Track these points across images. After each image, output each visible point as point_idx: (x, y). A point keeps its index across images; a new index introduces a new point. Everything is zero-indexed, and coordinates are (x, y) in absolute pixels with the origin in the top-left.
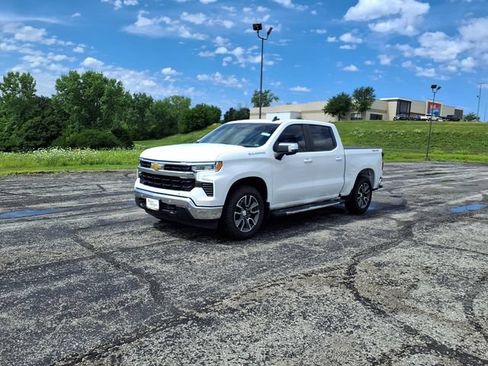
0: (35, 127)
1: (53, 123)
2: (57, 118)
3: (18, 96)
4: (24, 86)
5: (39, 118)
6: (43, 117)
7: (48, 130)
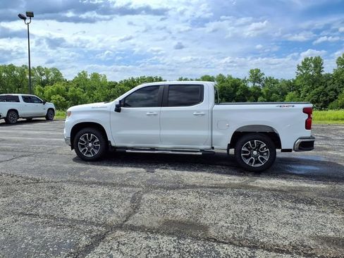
0: (318, 94)
1: (332, 90)
2: (336, 86)
3: (311, 73)
4: (316, 66)
5: (321, 87)
6: (326, 86)
7: (327, 95)
